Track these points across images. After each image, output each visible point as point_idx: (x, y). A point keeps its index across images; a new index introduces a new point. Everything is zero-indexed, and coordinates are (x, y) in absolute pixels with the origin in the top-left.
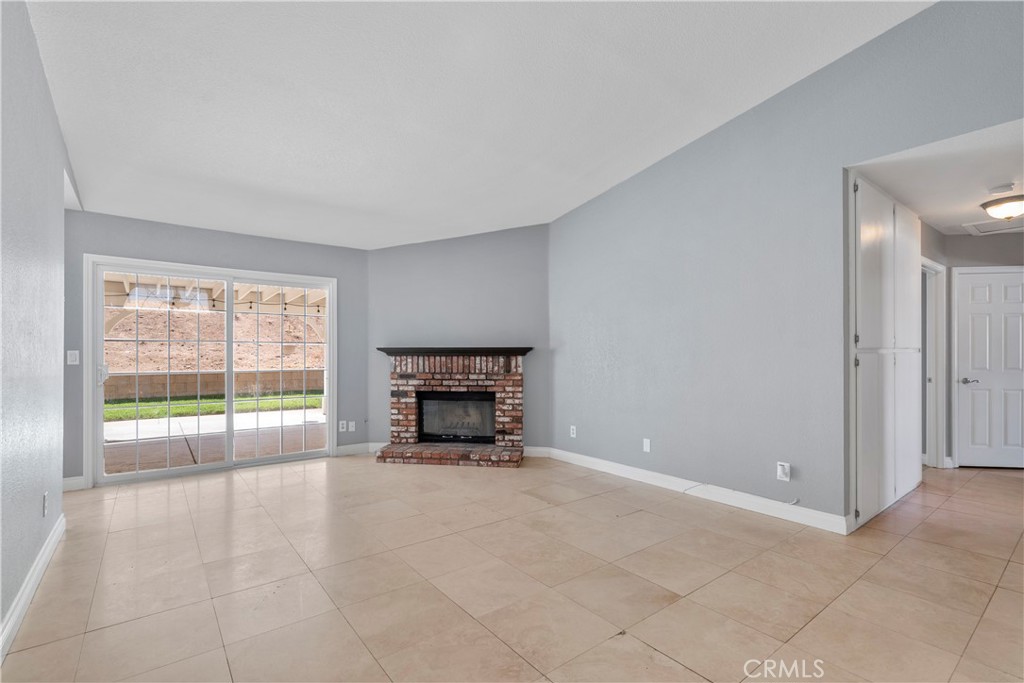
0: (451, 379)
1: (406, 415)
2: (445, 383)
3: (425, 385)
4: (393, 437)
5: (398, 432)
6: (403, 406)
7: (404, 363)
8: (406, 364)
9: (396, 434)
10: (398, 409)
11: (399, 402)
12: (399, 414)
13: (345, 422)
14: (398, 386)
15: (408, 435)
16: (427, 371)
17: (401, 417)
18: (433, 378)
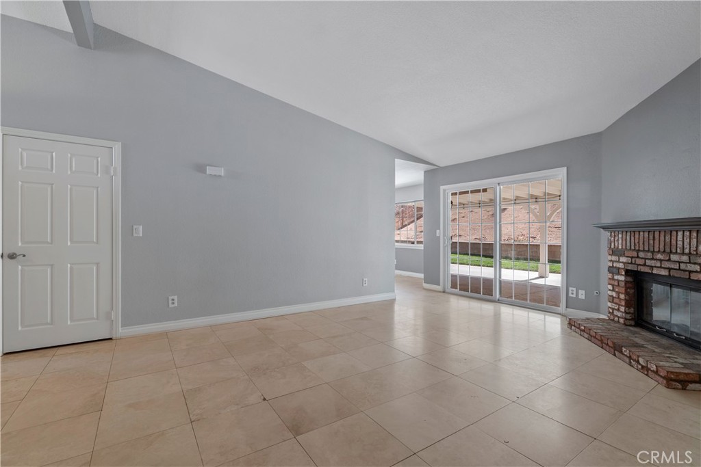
0: (653, 259)
1: (618, 293)
2: (648, 262)
3: (631, 263)
4: (610, 313)
5: (613, 309)
6: (616, 283)
7: (617, 238)
8: (618, 240)
9: (611, 311)
10: (613, 286)
11: (613, 279)
12: (613, 290)
13: (575, 289)
14: (613, 262)
15: (619, 314)
16: (633, 248)
17: (614, 294)
18: (638, 257)
